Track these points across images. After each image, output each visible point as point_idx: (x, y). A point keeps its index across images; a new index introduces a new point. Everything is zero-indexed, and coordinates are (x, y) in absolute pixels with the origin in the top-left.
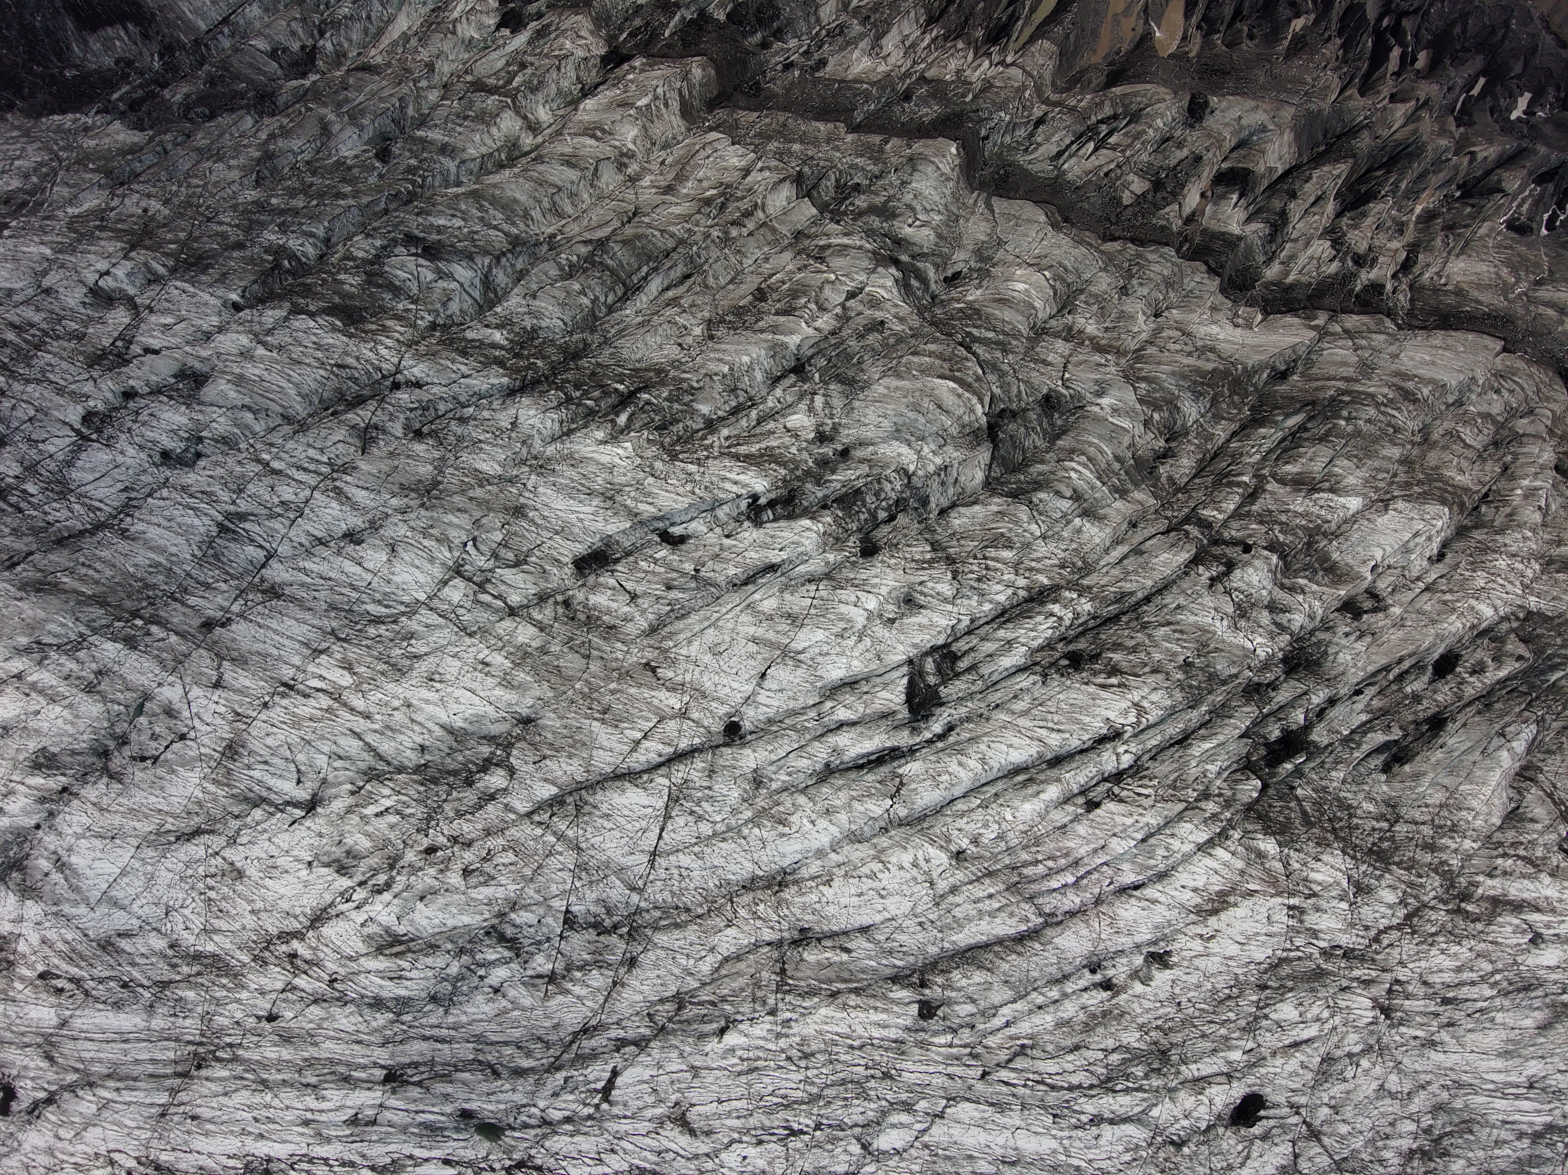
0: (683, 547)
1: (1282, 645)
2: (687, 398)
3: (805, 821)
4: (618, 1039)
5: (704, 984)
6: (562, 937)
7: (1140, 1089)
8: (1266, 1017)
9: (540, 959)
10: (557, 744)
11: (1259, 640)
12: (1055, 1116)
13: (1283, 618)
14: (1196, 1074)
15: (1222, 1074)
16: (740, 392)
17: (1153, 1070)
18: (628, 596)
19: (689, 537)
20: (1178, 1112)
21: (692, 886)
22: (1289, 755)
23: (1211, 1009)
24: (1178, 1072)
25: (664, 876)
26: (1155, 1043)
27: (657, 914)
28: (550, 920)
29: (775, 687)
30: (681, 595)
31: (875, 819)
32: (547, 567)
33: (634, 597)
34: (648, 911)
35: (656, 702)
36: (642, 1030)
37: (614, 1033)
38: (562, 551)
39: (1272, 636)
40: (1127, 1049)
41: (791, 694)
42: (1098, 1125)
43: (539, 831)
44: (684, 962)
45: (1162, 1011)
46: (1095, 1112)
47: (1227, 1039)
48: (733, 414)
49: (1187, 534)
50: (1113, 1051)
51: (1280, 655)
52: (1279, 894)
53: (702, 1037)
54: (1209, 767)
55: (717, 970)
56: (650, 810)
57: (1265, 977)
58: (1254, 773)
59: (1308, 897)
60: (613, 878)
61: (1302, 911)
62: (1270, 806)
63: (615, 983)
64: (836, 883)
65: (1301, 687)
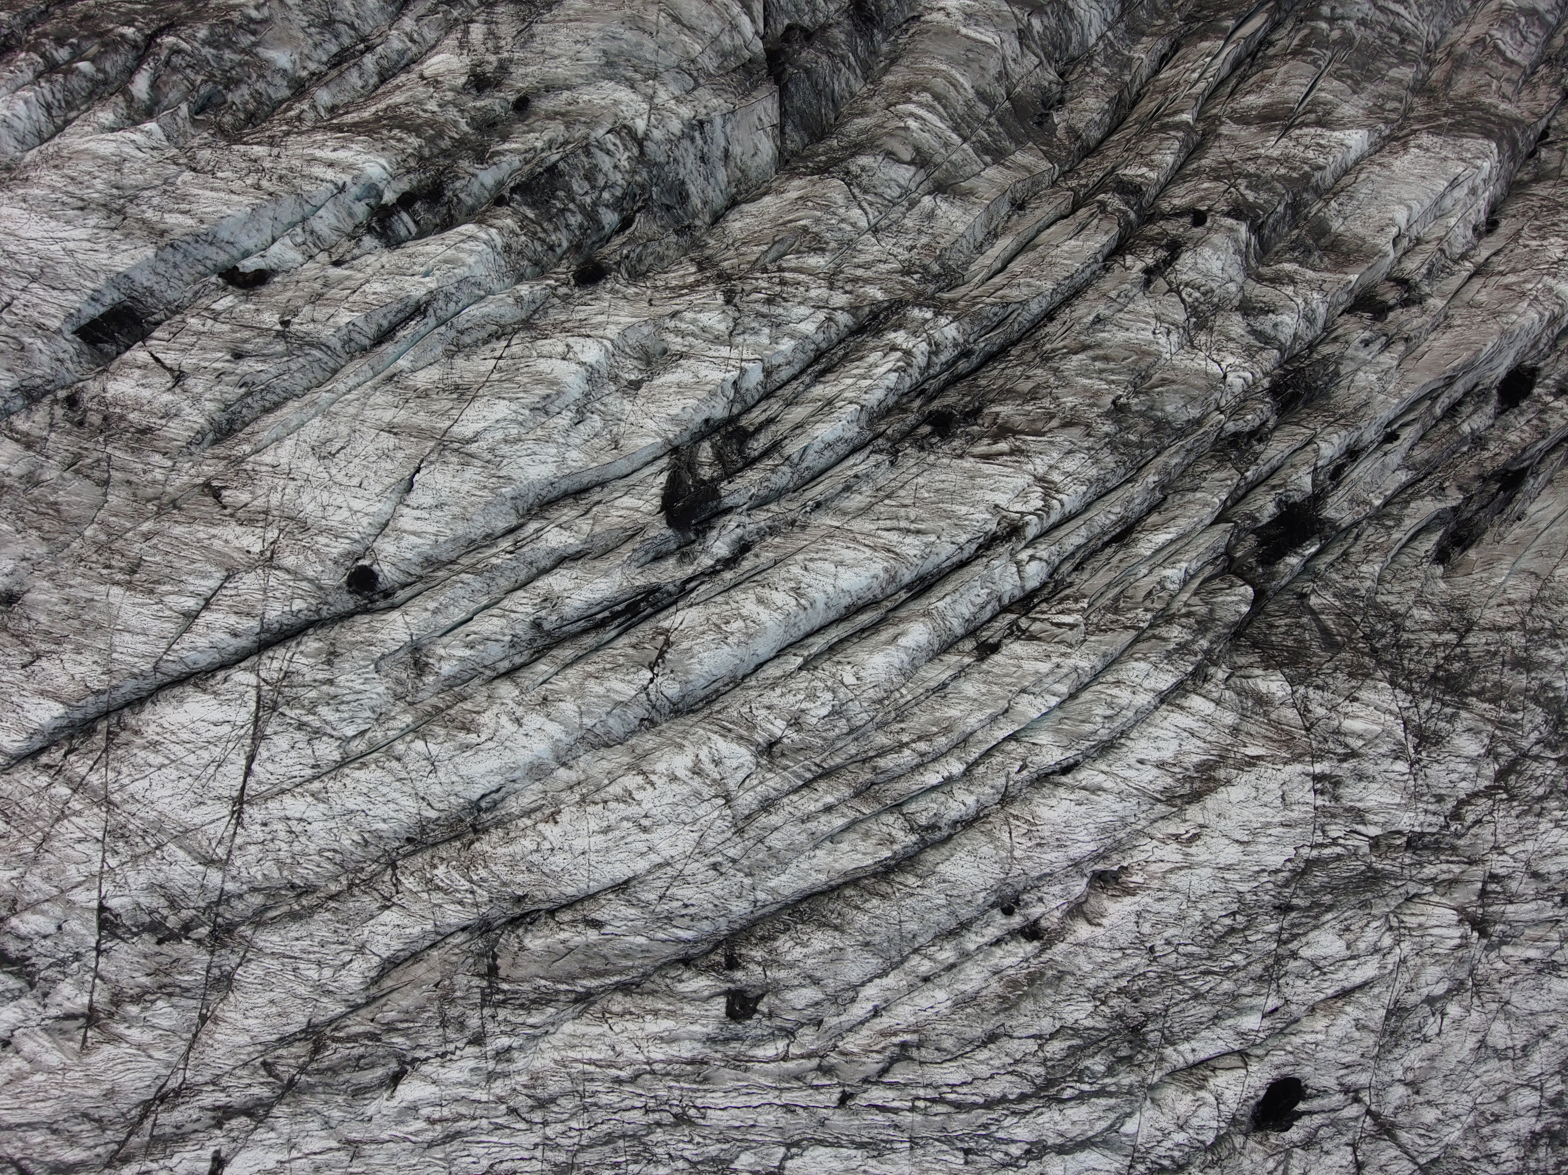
0: (264, 290)
1: (1268, 366)
2: (246, 40)
3: (504, 719)
4: (216, 1108)
5: (356, 1008)
6: (99, 952)
7: (1102, 1093)
8: (1294, 955)
9: (66, 988)
10: (57, 631)
11: (1230, 360)
12: (967, 1152)
13: (1265, 323)
14: (1191, 1058)
15: (1232, 1053)
16: (342, 28)
17: (1120, 1060)
18: (168, 376)
19: (273, 272)
20: (1166, 1122)
21: (312, 848)
22: (1293, 544)
23: (1204, 952)
24: (1162, 1059)
25: (261, 836)
26: (1120, 1017)
27: (257, 900)
28: (74, 925)
29: (428, 500)
30: (259, 366)
31: (625, 704)
32: (27, 340)
33: (179, 377)
34: (240, 896)
35: (218, 544)
36: (256, 1090)
37: (209, 1098)
38: (46, 308)
39: (1250, 353)
40: (1075, 1031)
41: (456, 510)
42: (1039, 1158)
43: (43, 780)
44: (313, 974)
45: (1125, 964)
46: (1032, 1138)
47: (1234, 997)
48: (334, 66)
49: (1103, 205)
50: (1052, 1036)
51: (1266, 383)
52: (1296, 758)
53: (359, 1092)
54: (1168, 572)
55: (375, 981)
56: (227, 728)
57: (1287, 892)
58: (1241, 576)
59: (1344, 758)
60: (172, 847)
61: (1337, 782)
62: (1271, 626)
63: (203, 1019)
64: (563, 818)
65: (1302, 433)
